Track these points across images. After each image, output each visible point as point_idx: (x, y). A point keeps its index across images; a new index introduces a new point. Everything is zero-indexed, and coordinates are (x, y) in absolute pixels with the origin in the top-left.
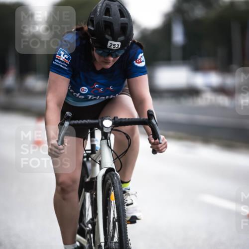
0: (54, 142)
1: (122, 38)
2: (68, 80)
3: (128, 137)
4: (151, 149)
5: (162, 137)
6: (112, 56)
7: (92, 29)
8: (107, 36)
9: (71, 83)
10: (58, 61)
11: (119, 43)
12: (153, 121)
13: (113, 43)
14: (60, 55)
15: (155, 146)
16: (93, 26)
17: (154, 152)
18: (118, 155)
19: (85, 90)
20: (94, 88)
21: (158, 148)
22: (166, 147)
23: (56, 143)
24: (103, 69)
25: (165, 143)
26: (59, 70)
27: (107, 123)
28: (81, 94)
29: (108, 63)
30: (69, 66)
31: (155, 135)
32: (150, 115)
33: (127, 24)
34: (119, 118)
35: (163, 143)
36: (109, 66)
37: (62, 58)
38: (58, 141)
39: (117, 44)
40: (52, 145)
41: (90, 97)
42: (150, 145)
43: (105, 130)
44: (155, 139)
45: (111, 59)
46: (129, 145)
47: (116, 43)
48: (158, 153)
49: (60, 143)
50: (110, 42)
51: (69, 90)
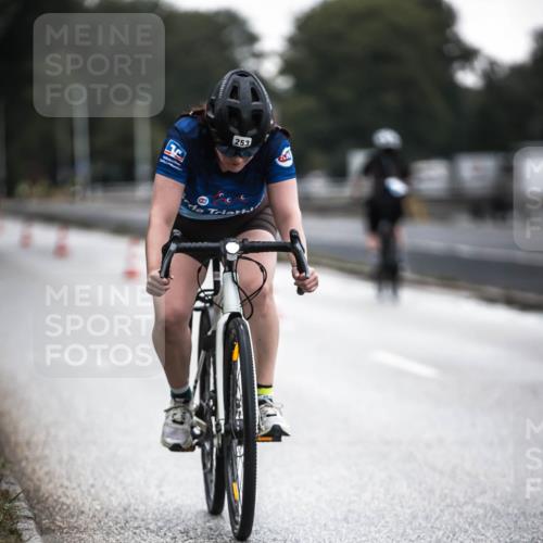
0: (155, 273)
1: (254, 132)
2: (182, 186)
3: (262, 269)
4: (296, 287)
5: (310, 269)
6: (241, 156)
7: (212, 116)
8: (232, 129)
9: (185, 190)
10: (166, 158)
11: (250, 140)
12: (298, 245)
13: (241, 138)
14: (170, 149)
15: (300, 283)
16: (213, 112)
17: (300, 291)
18: (249, 294)
19: (204, 200)
20: (218, 198)
21: (305, 286)
22: (317, 284)
23: (158, 274)
24: (229, 172)
25: (316, 279)
26: (169, 172)
27: (232, 247)
28: (199, 207)
29: (236, 164)
30: (182, 165)
31: (301, 267)
32: (295, 237)
33: (261, 111)
34: (250, 240)
35: (312, 278)
36: (238, 169)
37: (173, 153)
38: (160, 272)
39: (247, 141)
40: (153, 278)
41: (213, 210)
42: (294, 281)
43: (229, 258)
44: (300, 273)
45: (241, 160)
46: (265, 281)
47: (245, 139)
48: (306, 294)
49: (163, 274)
50: (236, 137)
51: (183, 200)
